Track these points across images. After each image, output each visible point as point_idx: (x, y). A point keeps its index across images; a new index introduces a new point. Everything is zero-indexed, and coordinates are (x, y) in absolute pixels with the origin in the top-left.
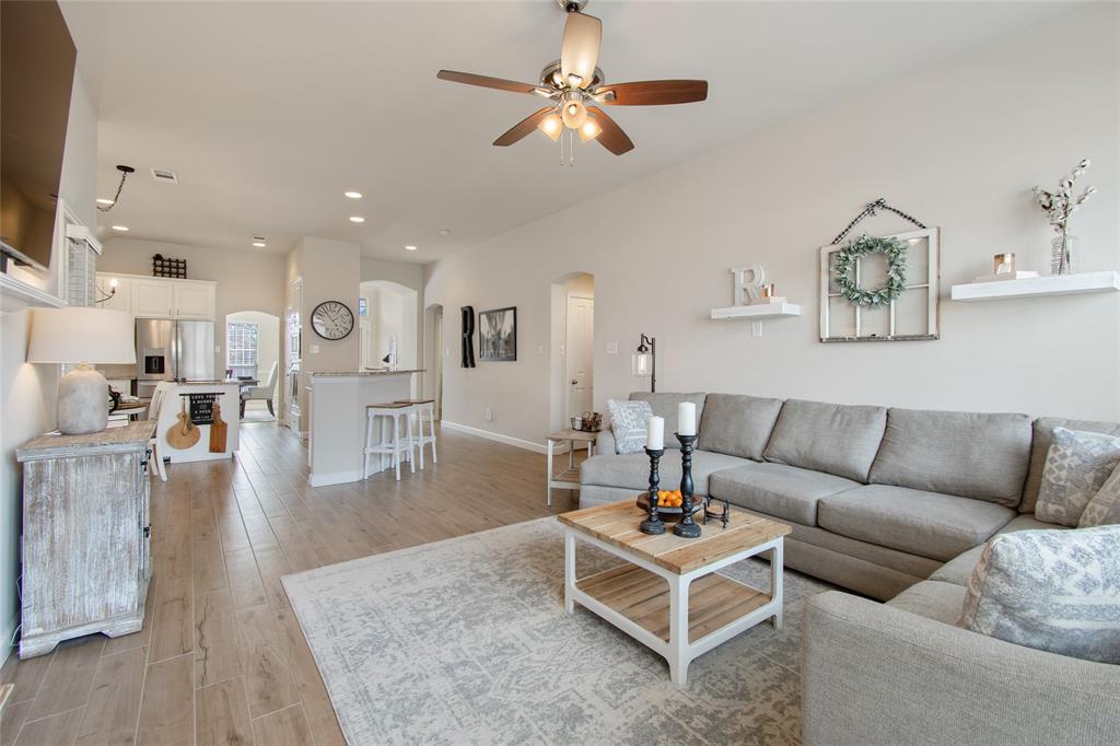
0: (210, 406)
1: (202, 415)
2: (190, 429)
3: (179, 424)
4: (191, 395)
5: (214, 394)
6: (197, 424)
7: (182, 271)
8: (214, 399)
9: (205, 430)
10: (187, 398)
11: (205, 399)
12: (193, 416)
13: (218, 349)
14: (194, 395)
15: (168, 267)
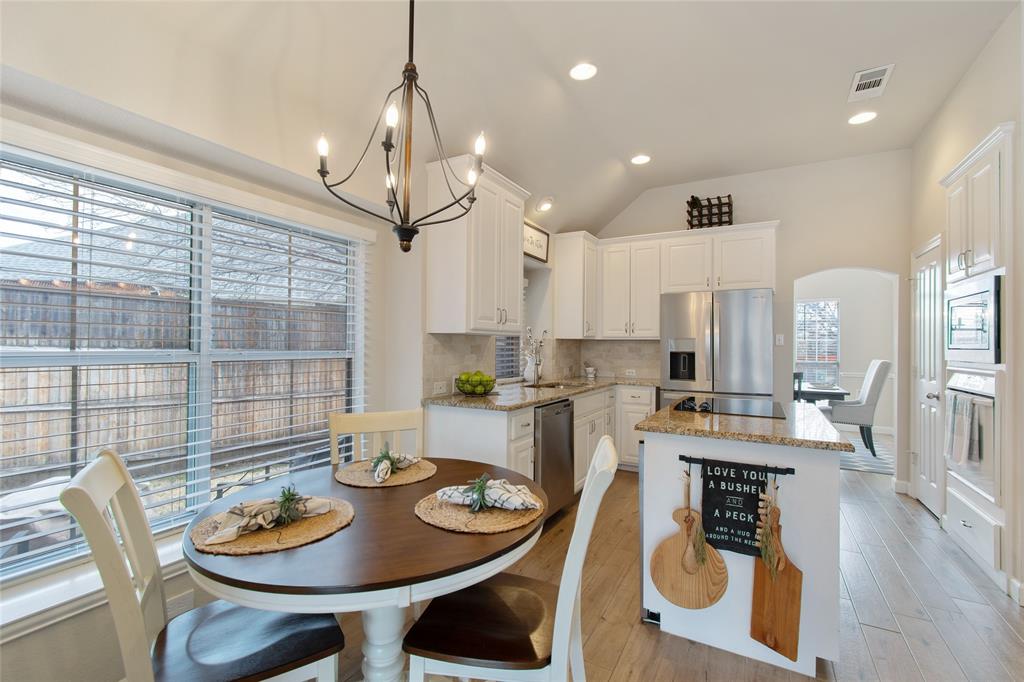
0: (752, 503)
1: (730, 523)
2: (701, 558)
3: (674, 537)
4: (704, 463)
5: (765, 469)
6: (717, 544)
7: (715, 220)
8: (763, 485)
9: (739, 568)
10: (696, 469)
11: (739, 479)
12: (709, 524)
13: (781, 338)
14: (714, 464)
15: (707, 213)
